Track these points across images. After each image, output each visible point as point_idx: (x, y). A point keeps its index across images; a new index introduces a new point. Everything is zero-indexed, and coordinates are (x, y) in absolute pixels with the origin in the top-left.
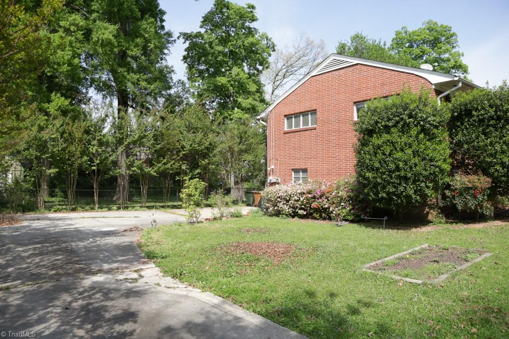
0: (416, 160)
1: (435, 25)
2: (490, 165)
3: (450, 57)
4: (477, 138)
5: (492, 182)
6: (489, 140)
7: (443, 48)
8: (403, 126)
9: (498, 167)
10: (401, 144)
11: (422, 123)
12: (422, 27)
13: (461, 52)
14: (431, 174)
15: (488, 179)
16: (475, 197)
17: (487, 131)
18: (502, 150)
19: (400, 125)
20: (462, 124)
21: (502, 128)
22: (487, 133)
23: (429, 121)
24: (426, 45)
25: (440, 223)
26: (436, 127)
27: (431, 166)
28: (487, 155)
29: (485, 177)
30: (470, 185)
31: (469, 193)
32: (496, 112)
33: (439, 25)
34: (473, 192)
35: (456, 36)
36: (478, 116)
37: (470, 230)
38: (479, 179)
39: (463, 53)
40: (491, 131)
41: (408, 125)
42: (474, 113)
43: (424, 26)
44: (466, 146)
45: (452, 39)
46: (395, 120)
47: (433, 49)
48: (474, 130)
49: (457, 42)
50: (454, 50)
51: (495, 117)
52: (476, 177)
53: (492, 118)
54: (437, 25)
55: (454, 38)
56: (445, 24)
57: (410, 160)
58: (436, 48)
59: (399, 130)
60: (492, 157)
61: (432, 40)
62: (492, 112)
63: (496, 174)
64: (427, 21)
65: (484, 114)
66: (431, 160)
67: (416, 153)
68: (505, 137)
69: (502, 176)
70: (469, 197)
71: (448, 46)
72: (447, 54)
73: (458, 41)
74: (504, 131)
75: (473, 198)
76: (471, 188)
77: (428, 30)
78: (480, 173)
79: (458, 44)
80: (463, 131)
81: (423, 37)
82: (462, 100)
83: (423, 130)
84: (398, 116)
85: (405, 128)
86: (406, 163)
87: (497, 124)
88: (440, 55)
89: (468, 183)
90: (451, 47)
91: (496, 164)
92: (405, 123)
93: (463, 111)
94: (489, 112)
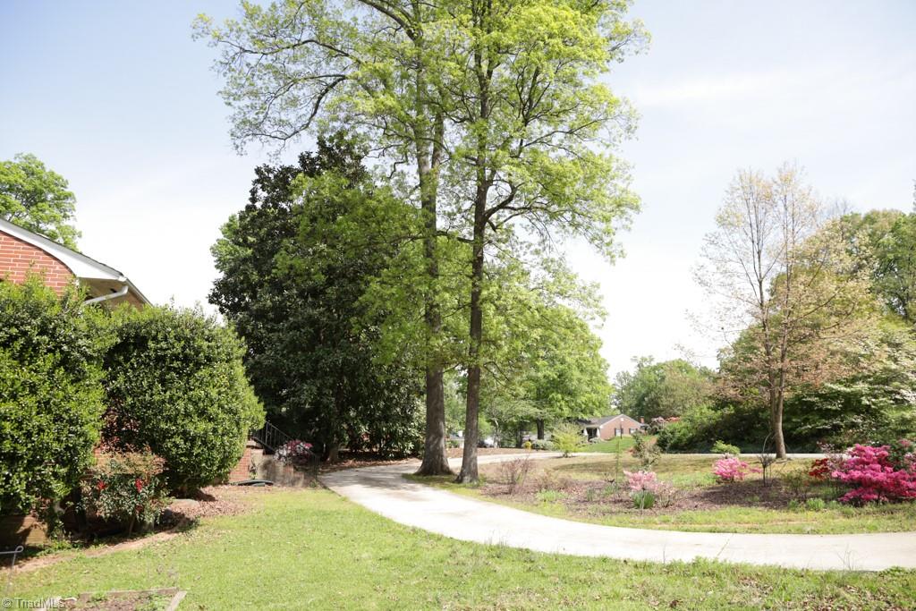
0: (44, 419)
1: (40, 168)
2: (166, 435)
3: (57, 231)
4: (150, 387)
5: (165, 465)
6: (168, 393)
7: (47, 212)
8: (24, 348)
9: (178, 440)
10: (13, 384)
11: (65, 348)
12: (13, 161)
13: (78, 229)
14: (67, 448)
15: (158, 459)
16: (135, 492)
17: (168, 377)
18: (185, 412)
19: (18, 345)
20: (127, 360)
21: (189, 375)
22: (165, 380)
23: (79, 346)
24: (14, 196)
25: (61, 548)
26: (89, 358)
27: (70, 432)
28: (163, 417)
29: (155, 456)
30: (130, 471)
31: (127, 485)
32: (184, 348)
33: (47, 171)
34: (134, 483)
35: (74, 198)
36: (155, 351)
37: (124, 556)
38: (144, 460)
39: (80, 233)
40: (172, 378)
41: (36, 347)
42: (151, 344)
43: (17, 161)
44: (129, 400)
45: (66, 203)
46: (6, 333)
47: (28, 208)
48: (146, 373)
49: (74, 210)
50: (66, 223)
51: (181, 356)
52: (139, 456)
53: (176, 357)
54: (43, 168)
55: (69, 201)
56: (58, 173)
57: (30, 420)
58: (34, 208)
59: (13, 354)
60: (171, 422)
61: (29, 192)
62: (178, 348)
63: (174, 451)
64: (25, 154)
65: (167, 349)
66: (71, 422)
67: (45, 406)
68: (191, 390)
69: (182, 455)
70: (125, 494)
71: (56, 212)
72: (53, 224)
73: (76, 208)
74: (192, 381)
75: (132, 494)
76: (131, 476)
77: (24, 170)
78: (147, 447)
79: (74, 213)
80: (126, 371)
81: (11, 178)
82: (132, 318)
83: (65, 362)
84: (17, 327)
85: (27, 352)
86: (19, 424)
87: (183, 369)
88: (38, 223)
89: (127, 468)
90: (62, 214)
91: (174, 434)
92: (29, 341)
93: (132, 338)
94: (174, 347)
